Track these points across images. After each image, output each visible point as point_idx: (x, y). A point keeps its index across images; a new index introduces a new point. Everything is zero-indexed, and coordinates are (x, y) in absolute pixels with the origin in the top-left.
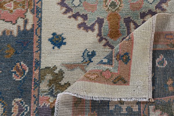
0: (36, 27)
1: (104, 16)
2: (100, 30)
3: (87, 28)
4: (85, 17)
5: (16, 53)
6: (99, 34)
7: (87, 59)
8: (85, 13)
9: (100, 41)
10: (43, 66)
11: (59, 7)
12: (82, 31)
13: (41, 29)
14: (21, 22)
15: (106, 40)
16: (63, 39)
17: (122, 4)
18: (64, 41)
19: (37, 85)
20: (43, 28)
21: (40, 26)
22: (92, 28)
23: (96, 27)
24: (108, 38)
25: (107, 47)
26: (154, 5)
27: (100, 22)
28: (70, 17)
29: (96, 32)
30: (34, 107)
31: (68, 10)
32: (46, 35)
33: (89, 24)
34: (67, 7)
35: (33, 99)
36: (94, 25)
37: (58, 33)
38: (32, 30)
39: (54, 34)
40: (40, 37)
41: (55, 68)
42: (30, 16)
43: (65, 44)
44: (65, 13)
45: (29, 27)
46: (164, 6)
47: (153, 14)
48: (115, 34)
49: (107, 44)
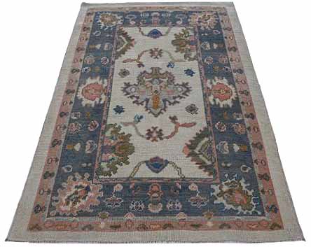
0: (107, 102)
1: (150, 97)
2: (147, 105)
3: (138, 104)
4: (138, 98)
5: (92, 116)
6: (146, 107)
7: (137, 120)
8: (138, 96)
9: (147, 110)
10: (108, 123)
11: (122, 92)
12: (135, 105)
13: (109, 104)
14: (97, 100)
15: (150, 110)
16: (123, 109)
17: (162, 92)
19: (104, 133)
20: (111, 103)
21: (109, 101)
22: (142, 104)
23: (145, 103)
24: (152, 109)
25: (151, 114)
26: (182, 93)
27: (147, 100)
28: (128, 97)
29: (144, 105)
30: (100, 145)
32: (112, 106)
33: (140, 101)
34: (127, 92)
35: (100, 141)
36: (143, 102)
37: (120, 105)
38: (104, 103)
39: (117, 106)
40: (108, 108)
41: (116, 124)
42: (103, 97)
43: (124, 111)
44: (125, 95)
45: (102, 102)
46: (187, 93)
47: (181, 98)
48: (156, 107)
49: (151, 112)
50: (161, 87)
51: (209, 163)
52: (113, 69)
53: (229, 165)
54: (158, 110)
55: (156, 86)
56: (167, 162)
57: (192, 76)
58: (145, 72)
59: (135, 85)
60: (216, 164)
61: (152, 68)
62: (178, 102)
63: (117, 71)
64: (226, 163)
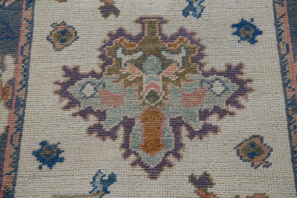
0: (12, 131)
1: (135, 113)
2: (126, 138)
4: (102, 115)
6: (125, 145)
7: (100, 188)
8: (101, 108)
9: (126, 156)
11: (57, 97)
12: (95, 139)
13: (21, 135)
15: (136, 154)
16: (59, 152)
17: (169, 95)
18: (61, 156)
20: (24, 133)
21: (20, 129)
22: (112, 135)
23: (121, 132)
24: (141, 152)
25: (138, 167)
26: (225, 98)
27: (128, 124)
28: (74, 115)
29: (120, 140)
31: (73, 103)
32: (29, 143)
33: (107, 127)
34: (70, 97)
36: (116, 128)
37: (52, 142)
39: (43, 144)
40: (18, 149)
42: (3, 113)
43: (62, 160)
44: (67, 108)
46: (241, 100)
47: (222, 113)
48: (152, 145)
49: (138, 162)
50: (165, 79)
52: (31, 23)
54: (159, 156)
55: (152, 79)
57: (253, 41)
58: (121, 32)
59: (93, 74)
61: (140, 21)
62: (215, 130)
63: (42, 29)
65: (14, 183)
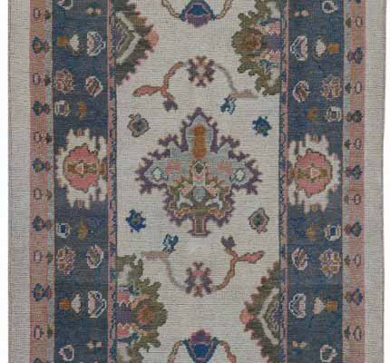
0: (285, 145)
1: (210, 155)
2: (215, 137)
3: (229, 140)
4: (231, 155)
5: (306, 113)
6: (216, 132)
7: (230, 102)
8: (231, 160)
9: (215, 124)
10: (278, 96)
11: (260, 170)
12: (235, 137)
13: (280, 141)
14: (302, 152)
15: (209, 125)
16: (256, 128)
17: (188, 169)
18: (254, 126)
19: (283, 75)
20: (278, 142)
21: (281, 145)
22: (224, 140)
23: (219, 142)
24: (206, 126)
25: (208, 116)
26: (154, 165)
28: (248, 155)
29: (219, 135)
30: (286, 50)
31: (249, 165)
32: (274, 133)
34: (251, 169)
35: (287, 59)
36: (222, 144)
37: (261, 136)
38: (289, 141)
39: (266, 135)
40: (281, 131)
41: (264, 94)
42: (292, 159)
43: (254, 122)
44: (253, 161)
45: (293, 144)
46: (143, 165)
47: (156, 154)
48: (199, 132)
49: (208, 119)
50: (191, 182)
51: (120, 15)
53: (90, 11)
54: (195, 123)
55: (200, 183)
56: (182, 17)
57: (132, 212)
58: (220, 223)
59: (238, 188)
60: (109, 13)
61: (207, 233)
62: (161, 142)
64: (94, 14)
65: (280, 107)
